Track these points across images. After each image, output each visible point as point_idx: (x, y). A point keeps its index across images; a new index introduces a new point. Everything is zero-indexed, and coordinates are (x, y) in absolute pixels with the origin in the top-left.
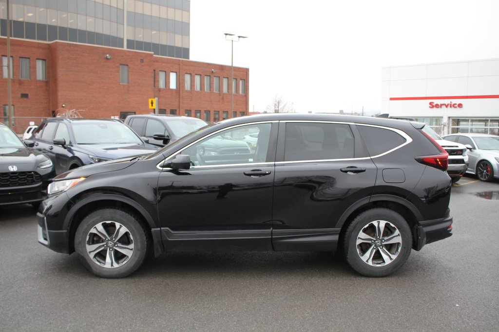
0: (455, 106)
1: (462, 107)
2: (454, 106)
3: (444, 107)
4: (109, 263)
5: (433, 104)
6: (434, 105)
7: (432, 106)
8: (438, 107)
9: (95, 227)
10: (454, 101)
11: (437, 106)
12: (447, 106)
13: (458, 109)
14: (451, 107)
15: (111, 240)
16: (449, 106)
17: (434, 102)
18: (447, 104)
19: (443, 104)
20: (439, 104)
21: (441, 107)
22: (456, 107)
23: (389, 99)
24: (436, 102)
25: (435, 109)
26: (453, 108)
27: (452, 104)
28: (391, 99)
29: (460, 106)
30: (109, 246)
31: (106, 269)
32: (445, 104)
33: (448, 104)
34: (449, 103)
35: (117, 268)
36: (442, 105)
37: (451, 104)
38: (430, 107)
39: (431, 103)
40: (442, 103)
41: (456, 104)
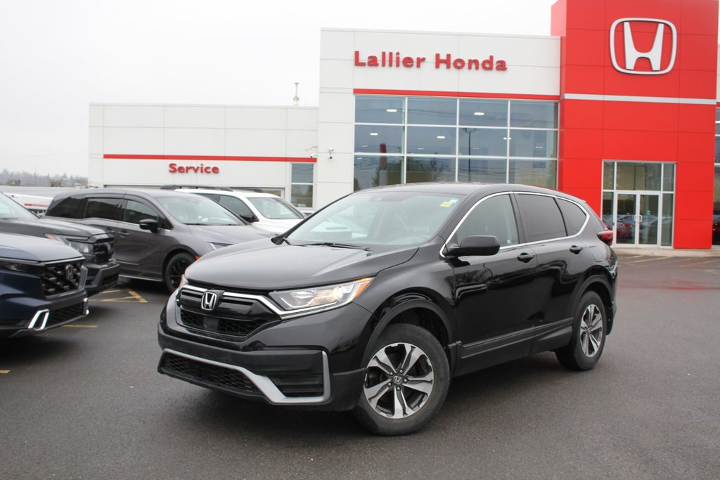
0: (208, 170)
1: (218, 172)
2: (206, 170)
3: (191, 171)
4: (400, 411)
5: (174, 166)
6: (177, 167)
7: (173, 169)
8: (183, 172)
9: (376, 357)
10: (207, 163)
11: (181, 170)
12: (196, 171)
13: (212, 175)
14: (202, 172)
15: (399, 374)
16: (199, 171)
17: (176, 163)
18: (196, 168)
19: (190, 168)
20: (185, 168)
21: (187, 172)
22: (209, 172)
23: (102, 156)
24: (179, 163)
25: (177, 174)
26: (204, 173)
27: (204, 167)
28: (106, 156)
29: (215, 170)
30: (395, 384)
31: (397, 421)
32: (193, 168)
33: (198, 168)
34: (200, 166)
35: (412, 415)
36: (188, 168)
37: (202, 168)
38: (170, 171)
39: (171, 166)
40: (189, 166)
41: (209, 168)
